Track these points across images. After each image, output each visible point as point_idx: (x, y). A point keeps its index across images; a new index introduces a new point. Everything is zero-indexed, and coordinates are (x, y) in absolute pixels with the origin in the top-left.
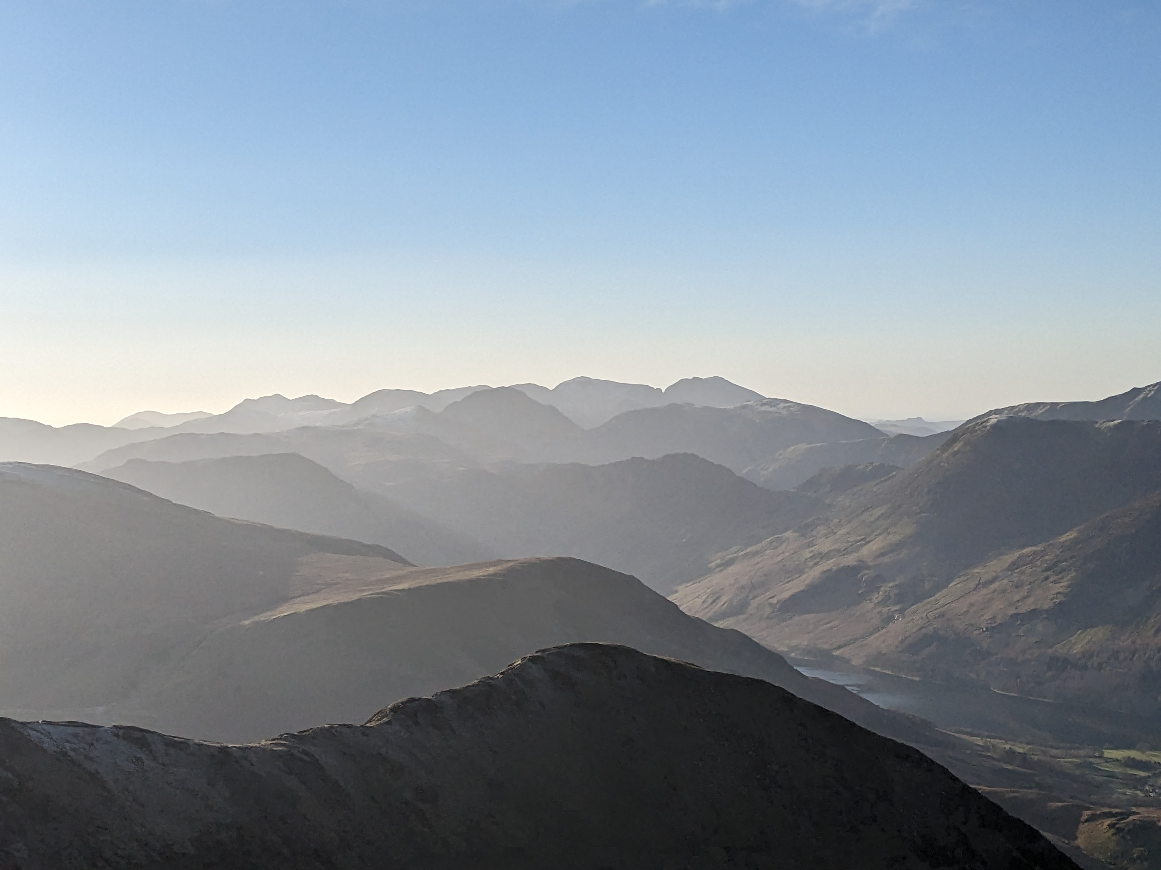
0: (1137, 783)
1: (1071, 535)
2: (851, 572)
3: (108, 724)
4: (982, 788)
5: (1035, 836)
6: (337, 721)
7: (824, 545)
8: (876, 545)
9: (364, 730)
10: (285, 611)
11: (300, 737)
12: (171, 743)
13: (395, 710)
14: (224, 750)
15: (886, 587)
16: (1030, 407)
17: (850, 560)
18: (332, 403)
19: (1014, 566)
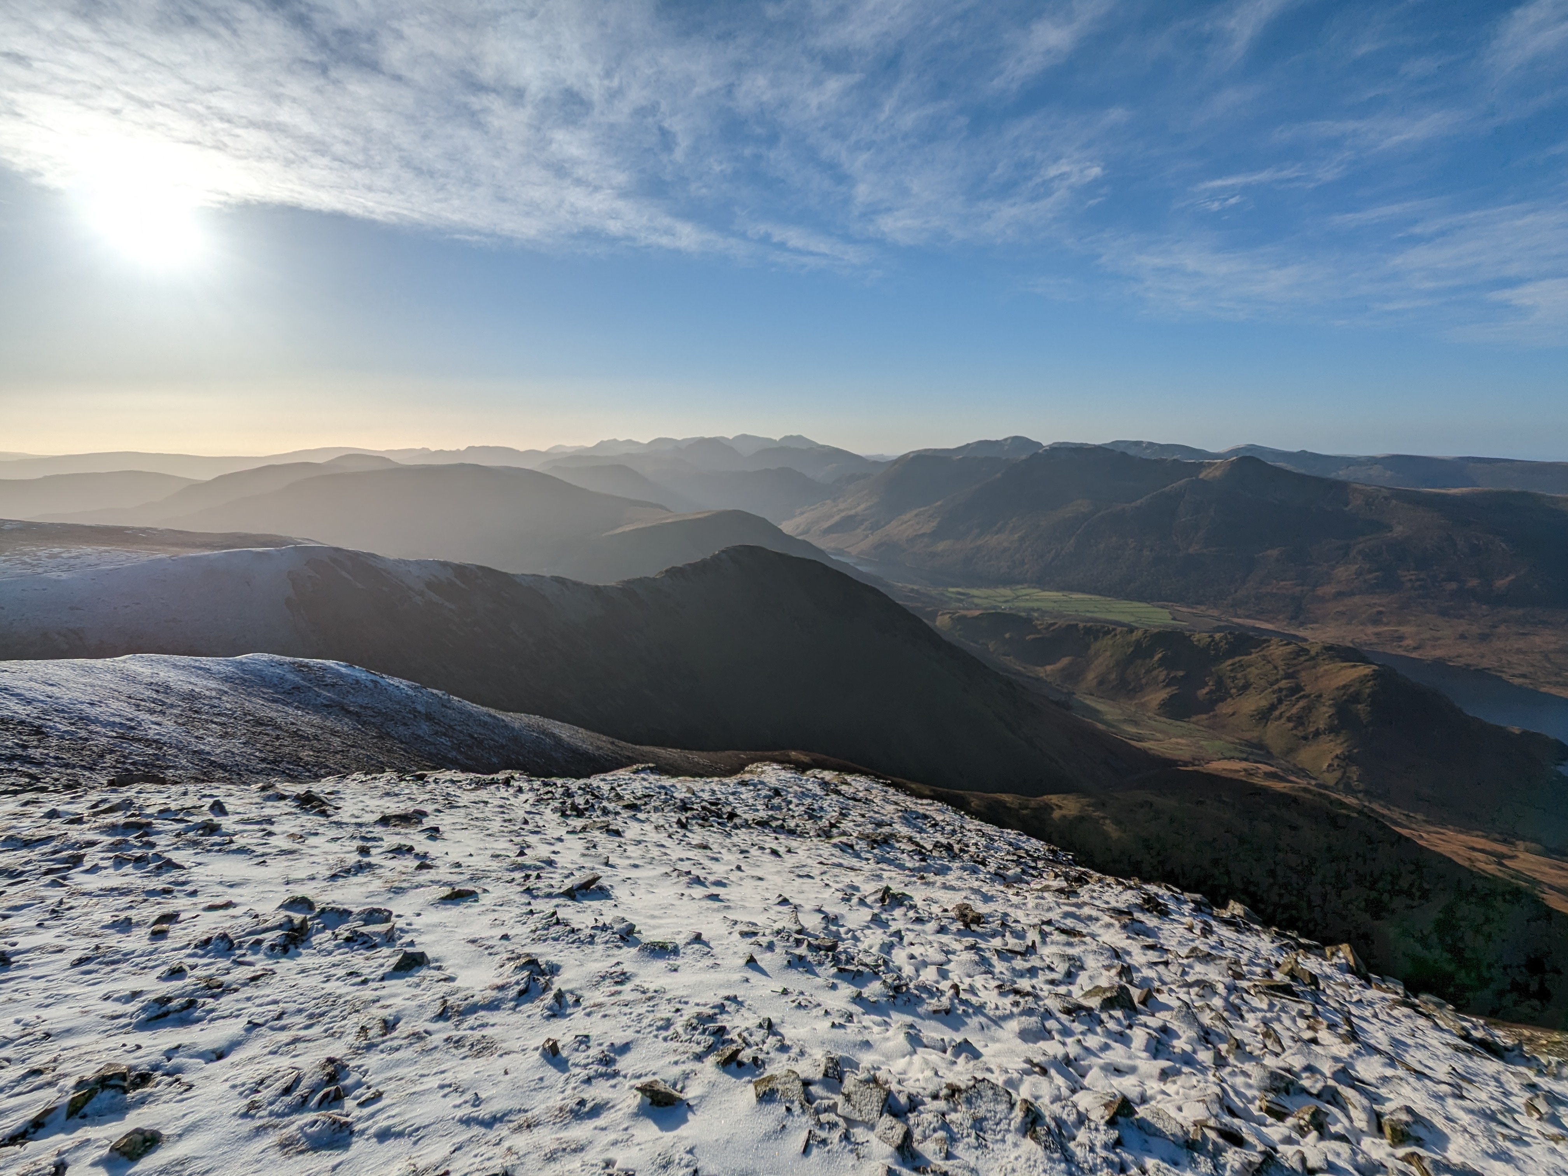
0: (961, 601)
1: (939, 503)
2: (852, 518)
3: (548, 575)
4: (900, 603)
5: (921, 621)
6: (643, 575)
7: (842, 506)
8: (863, 506)
9: (654, 579)
10: (619, 530)
11: (628, 582)
12: (576, 584)
13: (667, 571)
14: (597, 587)
15: (866, 523)
16: (926, 450)
17: (853, 512)
18: (638, 443)
19: (916, 515)
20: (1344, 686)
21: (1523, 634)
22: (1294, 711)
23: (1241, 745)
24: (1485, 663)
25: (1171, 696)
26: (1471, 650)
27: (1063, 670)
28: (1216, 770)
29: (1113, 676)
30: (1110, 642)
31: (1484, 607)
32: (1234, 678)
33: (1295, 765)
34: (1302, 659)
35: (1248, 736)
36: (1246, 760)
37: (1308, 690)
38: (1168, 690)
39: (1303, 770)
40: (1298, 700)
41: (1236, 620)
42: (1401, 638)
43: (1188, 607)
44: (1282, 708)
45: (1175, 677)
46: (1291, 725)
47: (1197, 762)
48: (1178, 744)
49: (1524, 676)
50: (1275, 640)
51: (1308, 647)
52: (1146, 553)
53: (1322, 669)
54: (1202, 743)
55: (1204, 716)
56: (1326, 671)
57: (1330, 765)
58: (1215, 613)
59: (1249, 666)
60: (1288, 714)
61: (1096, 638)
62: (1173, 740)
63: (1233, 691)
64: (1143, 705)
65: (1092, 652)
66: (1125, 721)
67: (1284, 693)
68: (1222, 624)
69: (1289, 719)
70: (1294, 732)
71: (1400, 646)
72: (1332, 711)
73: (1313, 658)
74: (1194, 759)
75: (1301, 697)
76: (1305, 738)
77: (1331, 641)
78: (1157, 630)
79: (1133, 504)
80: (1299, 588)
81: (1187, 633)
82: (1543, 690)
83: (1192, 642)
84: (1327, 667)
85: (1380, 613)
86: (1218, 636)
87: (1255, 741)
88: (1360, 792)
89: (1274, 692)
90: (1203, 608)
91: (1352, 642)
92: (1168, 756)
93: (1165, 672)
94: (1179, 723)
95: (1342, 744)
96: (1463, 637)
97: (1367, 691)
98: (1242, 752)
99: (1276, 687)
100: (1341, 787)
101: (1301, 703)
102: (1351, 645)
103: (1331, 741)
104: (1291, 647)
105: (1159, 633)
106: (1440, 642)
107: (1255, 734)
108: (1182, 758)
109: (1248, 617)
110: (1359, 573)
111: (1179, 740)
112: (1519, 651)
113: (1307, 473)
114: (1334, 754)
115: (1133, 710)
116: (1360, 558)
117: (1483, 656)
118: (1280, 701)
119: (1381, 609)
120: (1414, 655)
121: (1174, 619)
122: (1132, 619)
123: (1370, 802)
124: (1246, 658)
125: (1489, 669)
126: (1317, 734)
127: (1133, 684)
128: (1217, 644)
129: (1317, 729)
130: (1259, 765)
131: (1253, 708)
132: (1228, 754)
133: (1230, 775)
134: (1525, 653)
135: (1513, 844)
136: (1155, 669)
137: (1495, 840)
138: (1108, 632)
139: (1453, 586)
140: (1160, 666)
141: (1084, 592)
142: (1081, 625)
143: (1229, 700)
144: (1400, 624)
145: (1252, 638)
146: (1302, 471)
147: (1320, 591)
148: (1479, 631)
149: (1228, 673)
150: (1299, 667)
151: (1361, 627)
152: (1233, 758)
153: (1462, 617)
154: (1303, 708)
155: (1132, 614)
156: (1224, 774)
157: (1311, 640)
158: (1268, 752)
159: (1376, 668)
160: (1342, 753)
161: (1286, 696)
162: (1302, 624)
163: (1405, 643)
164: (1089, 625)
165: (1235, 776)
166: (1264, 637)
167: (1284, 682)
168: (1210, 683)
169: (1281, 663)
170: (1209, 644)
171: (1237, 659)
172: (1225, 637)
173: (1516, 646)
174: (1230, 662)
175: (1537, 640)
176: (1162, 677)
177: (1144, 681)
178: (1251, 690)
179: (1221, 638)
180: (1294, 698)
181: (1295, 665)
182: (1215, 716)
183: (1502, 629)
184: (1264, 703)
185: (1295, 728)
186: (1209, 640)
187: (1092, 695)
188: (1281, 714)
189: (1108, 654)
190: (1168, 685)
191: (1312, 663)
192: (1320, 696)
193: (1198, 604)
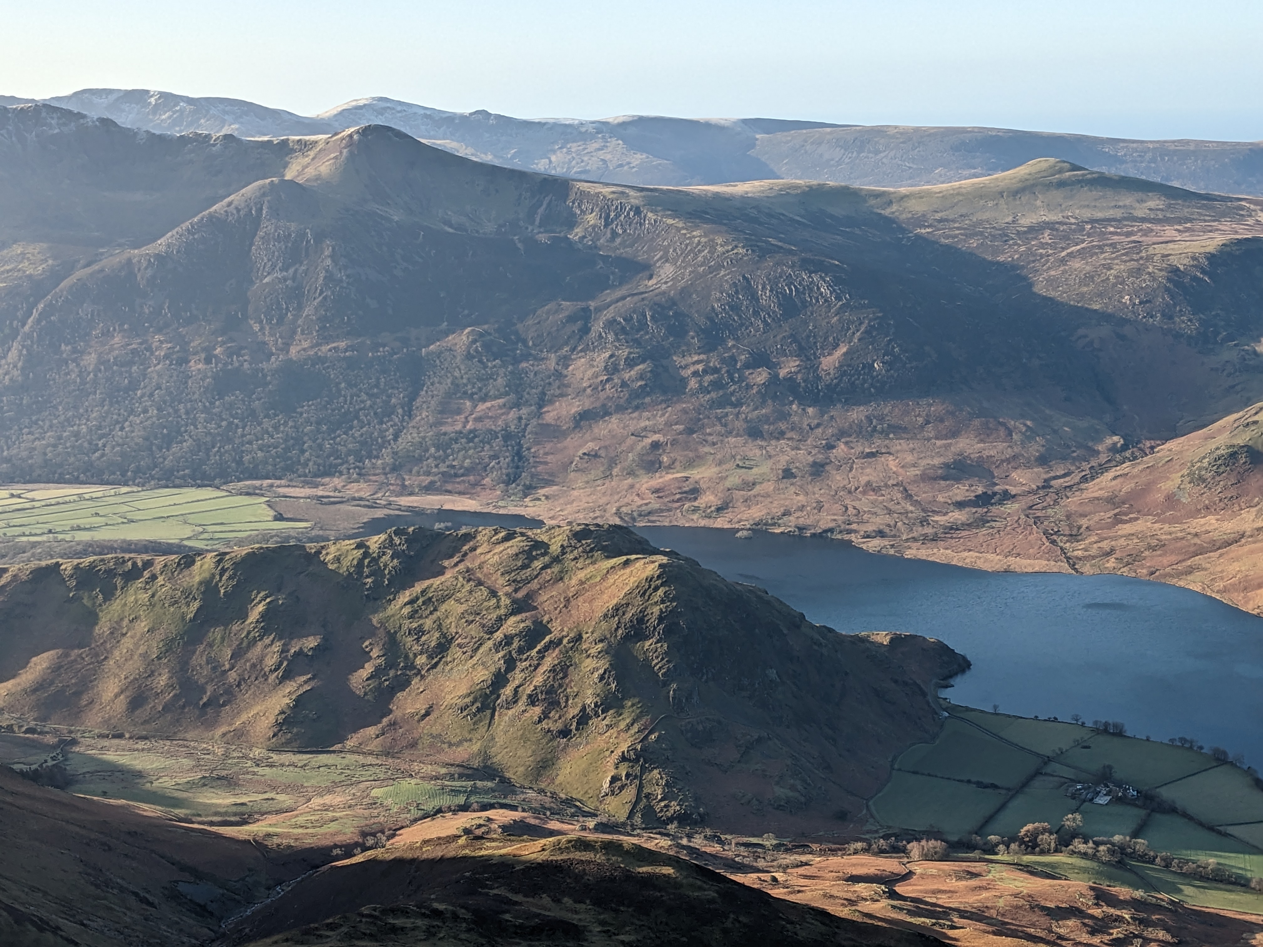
20: (617, 609)
21: (872, 455)
22: (539, 679)
23: (452, 777)
24: (825, 521)
25: (298, 700)
26: (802, 499)
27: (38, 687)
28: (411, 848)
29: (162, 680)
30: (144, 597)
31: (810, 410)
32: (420, 632)
33: (554, 795)
34: (538, 564)
35: (462, 754)
36: (464, 808)
37: (557, 629)
38: (290, 687)
39: (569, 802)
40: (542, 654)
41: (405, 501)
42: (695, 492)
43: (306, 484)
44: (517, 677)
45: (300, 653)
46: (537, 710)
47: (370, 841)
48: (326, 808)
49: (881, 534)
50: (484, 533)
51: (544, 538)
52: (196, 366)
53: (574, 582)
54: (375, 792)
55: (372, 731)
56: (582, 583)
57: (614, 779)
58: (361, 489)
59: (443, 600)
60: (529, 690)
61: (109, 594)
62: (317, 802)
63: (421, 660)
64: (240, 735)
65: (103, 628)
66: (205, 783)
67: (515, 644)
68: (379, 513)
69: (532, 700)
70: (544, 725)
71: (696, 509)
72: (603, 664)
73: (556, 560)
74: (364, 834)
75: (546, 648)
76: (565, 733)
77: (583, 518)
78: (245, 550)
79: (150, 249)
80: (513, 414)
81: (312, 547)
82: (909, 554)
83: (324, 563)
84: (581, 575)
85: (656, 445)
86: (375, 542)
87: (476, 764)
88: (670, 820)
89: (497, 647)
90: (337, 481)
91: (618, 513)
92: (309, 842)
93: (277, 647)
94: (323, 758)
95: (628, 727)
96: (788, 474)
97: (656, 610)
98: (455, 792)
99: (499, 635)
100: (638, 819)
101: (550, 661)
102: (618, 521)
103: (609, 727)
104: (516, 544)
105: (251, 555)
106: (757, 489)
107: (476, 747)
108: (339, 839)
109: (429, 489)
110: (612, 369)
111: (328, 799)
112: (869, 487)
113: (497, 163)
114: (618, 753)
115: (220, 752)
116: (611, 337)
117: (819, 507)
118: (511, 664)
119: (656, 437)
120: (721, 523)
121: (279, 518)
122: (187, 532)
123: (690, 837)
124: (437, 582)
125: (831, 530)
126: (583, 719)
127: (209, 689)
128: (375, 560)
129: (584, 709)
130: (490, 813)
131: (463, 690)
132: (429, 806)
133: (438, 852)
134: (876, 490)
135: (904, 850)
136: (254, 641)
137: (881, 852)
138: (133, 574)
139: (761, 376)
140: (265, 632)
141: (61, 481)
142: (67, 566)
143: (415, 681)
144: (690, 464)
145: (439, 536)
146: (488, 158)
147: (551, 415)
148: (811, 459)
149: (407, 624)
150: (534, 585)
151: (630, 481)
152: (440, 811)
153: (781, 434)
154: (553, 670)
155: (184, 519)
156: (430, 853)
157: (549, 523)
158: (504, 781)
159: (664, 560)
160: (631, 748)
161: (521, 651)
162: (528, 490)
163: (702, 502)
164: (87, 561)
165: (451, 851)
166: (463, 530)
167: (512, 620)
168: (375, 653)
169: (501, 581)
170: (361, 561)
171: (418, 587)
172: (390, 542)
173: (864, 479)
174: (405, 596)
175: (892, 463)
176: (271, 661)
177: (233, 676)
178: (455, 652)
179: (383, 548)
180: (534, 652)
181: (528, 581)
182: (393, 725)
183: (841, 449)
184: (483, 675)
185: (545, 716)
186: (359, 553)
187: (120, 736)
188: (516, 691)
189: (143, 626)
190: (287, 676)
191: (556, 569)
192: (579, 638)
193: (326, 474)
